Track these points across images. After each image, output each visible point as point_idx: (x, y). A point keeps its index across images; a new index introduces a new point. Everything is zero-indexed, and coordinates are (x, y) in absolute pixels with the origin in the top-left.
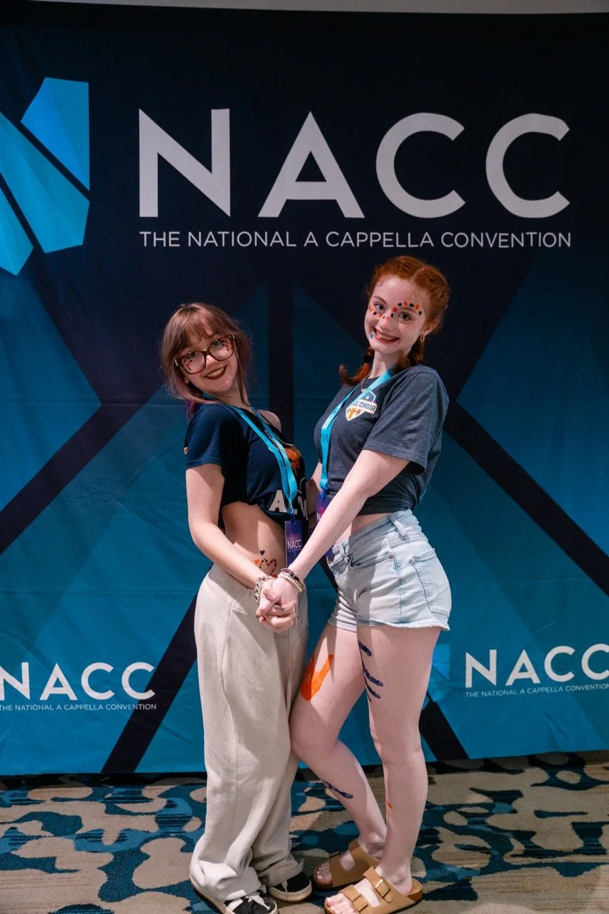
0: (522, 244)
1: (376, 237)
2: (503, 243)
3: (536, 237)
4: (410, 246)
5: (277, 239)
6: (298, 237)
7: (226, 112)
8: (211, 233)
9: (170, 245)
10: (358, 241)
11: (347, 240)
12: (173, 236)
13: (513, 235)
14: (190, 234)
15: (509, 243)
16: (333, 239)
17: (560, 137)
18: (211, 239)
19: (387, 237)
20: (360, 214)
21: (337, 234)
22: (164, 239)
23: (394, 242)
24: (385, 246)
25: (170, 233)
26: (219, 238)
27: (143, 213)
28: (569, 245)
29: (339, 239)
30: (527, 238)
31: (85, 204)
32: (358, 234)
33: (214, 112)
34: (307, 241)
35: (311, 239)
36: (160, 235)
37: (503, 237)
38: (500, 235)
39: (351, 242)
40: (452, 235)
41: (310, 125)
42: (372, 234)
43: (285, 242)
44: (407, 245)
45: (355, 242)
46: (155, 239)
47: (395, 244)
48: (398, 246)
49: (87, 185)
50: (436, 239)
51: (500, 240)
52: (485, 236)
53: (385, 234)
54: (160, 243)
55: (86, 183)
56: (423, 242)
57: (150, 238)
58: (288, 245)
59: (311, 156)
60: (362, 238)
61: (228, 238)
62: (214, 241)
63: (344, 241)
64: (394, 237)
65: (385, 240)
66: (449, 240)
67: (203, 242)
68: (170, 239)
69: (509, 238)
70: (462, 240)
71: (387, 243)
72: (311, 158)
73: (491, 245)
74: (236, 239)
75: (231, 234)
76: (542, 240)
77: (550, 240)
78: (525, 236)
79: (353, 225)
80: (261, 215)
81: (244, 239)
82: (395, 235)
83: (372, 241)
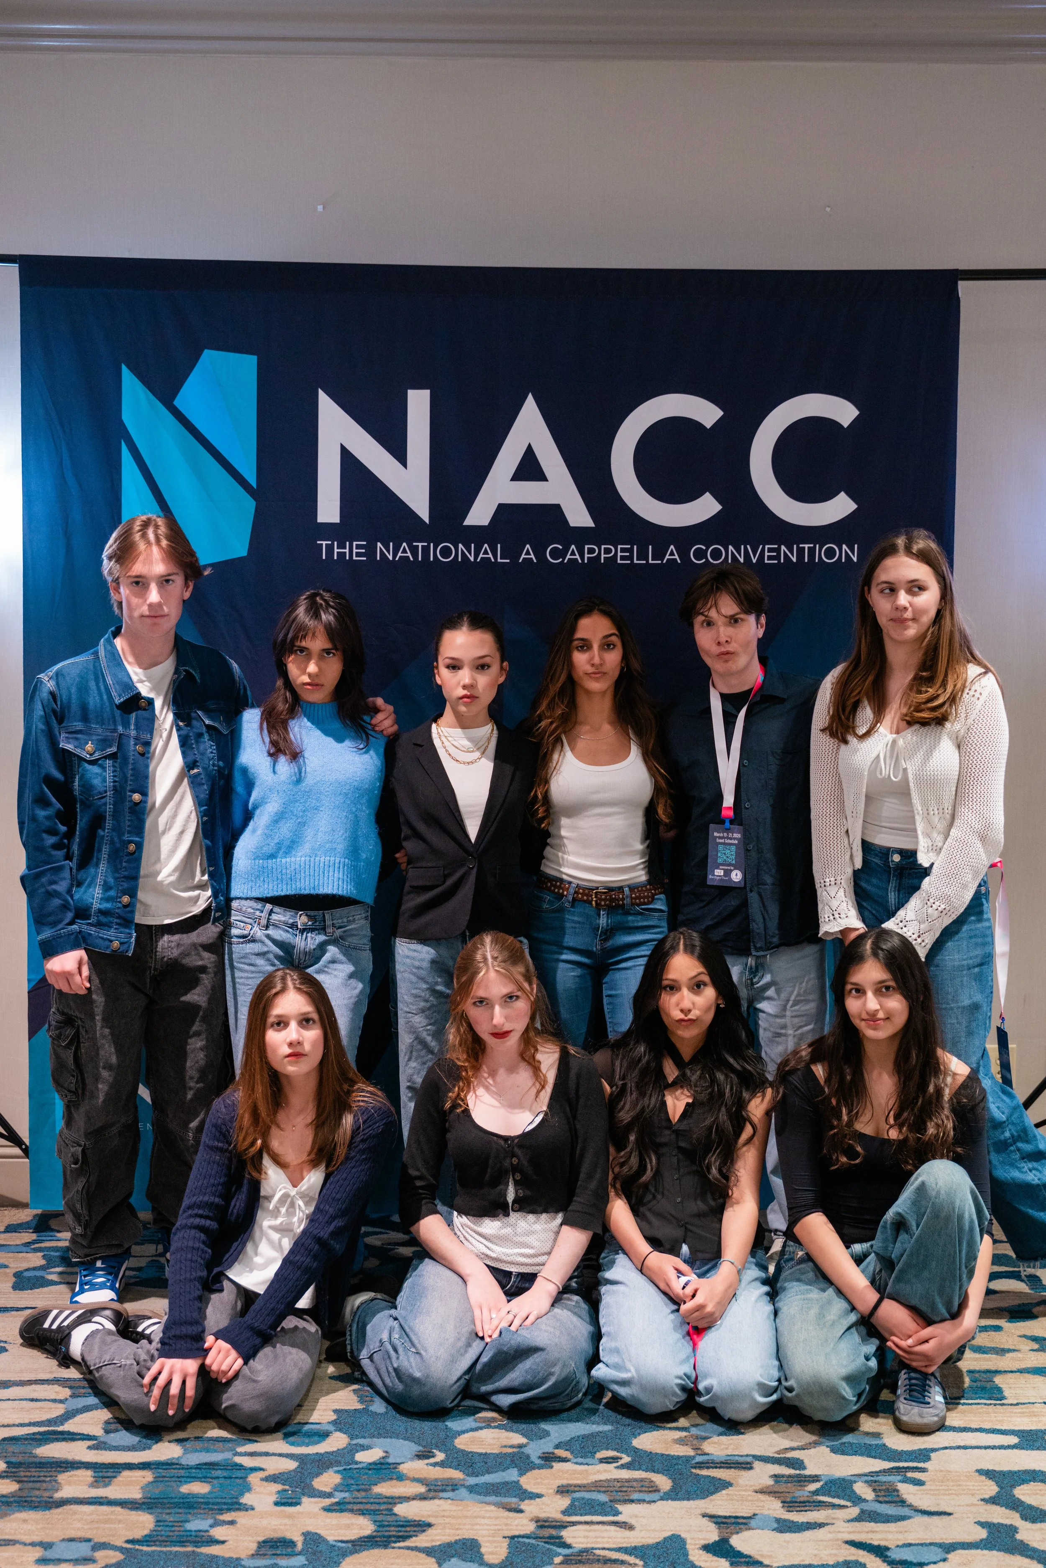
0: (794, 560)
1: (608, 551)
2: (770, 558)
3: (812, 551)
4: (650, 562)
5: (486, 552)
6: (512, 552)
7: (425, 394)
8: (404, 544)
9: (354, 558)
10: (586, 556)
11: (572, 554)
12: (358, 547)
13: (783, 547)
14: (379, 544)
15: (778, 557)
16: (555, 554)
17: (846, 424)
18: (404, 551)
19: (623, 550)
20: (589, 523)
21: (561, 547)
22: (347, 551)
23: (631, 558)
24: (619, 561)
25: (355, 543)
26: (414, 550)
27: (322, 518)
28: (855, 559)
29: (562, 554)
30: (801, 551)
31: (250, 504)
32: (586, 547)
33: (412, 394)
34: (523, 556)
35: (528, 553)
36: (342, 546)
37: (770, 550)
38: (767, 547)
39: (577, 557)
40: (704, 548)
41: (530, 411)
42: (603, 547)
43: (495, 557)
44: (647, 560)
45: (582, 557)
46: (336, 550)
47: (632, 560)
48: (635, 561)
49: (253, 482)
50: (684, 554)
51: (767, 554)
52: (746, 549)
53: (619, 547)
54: (341, 555)
55: (253, 481)
56: (667, 557)
57: (330, 548)
58: (499, 560)
59: (530, 447)
60: (591, 552)
61: (426, 550)
62: (409, 554)
63: (568, 557)
64: (631, 550)
65: (619, 554)
66: (700, 554)
67: (394, 556)
68: (355, 551)
69: (778, 550)
70: (716, 554)
71: (622, 558)
72: (530, 452)
73: (754, 561)
74: (435, 553)
75: (429, 546)
76: (820, 554)
77: (830, 553)
78: (798, 548)
79: (581, 536)
80: (467, 522)
81: (446, 552)
82: (632, 548)
83: (603, 556)
